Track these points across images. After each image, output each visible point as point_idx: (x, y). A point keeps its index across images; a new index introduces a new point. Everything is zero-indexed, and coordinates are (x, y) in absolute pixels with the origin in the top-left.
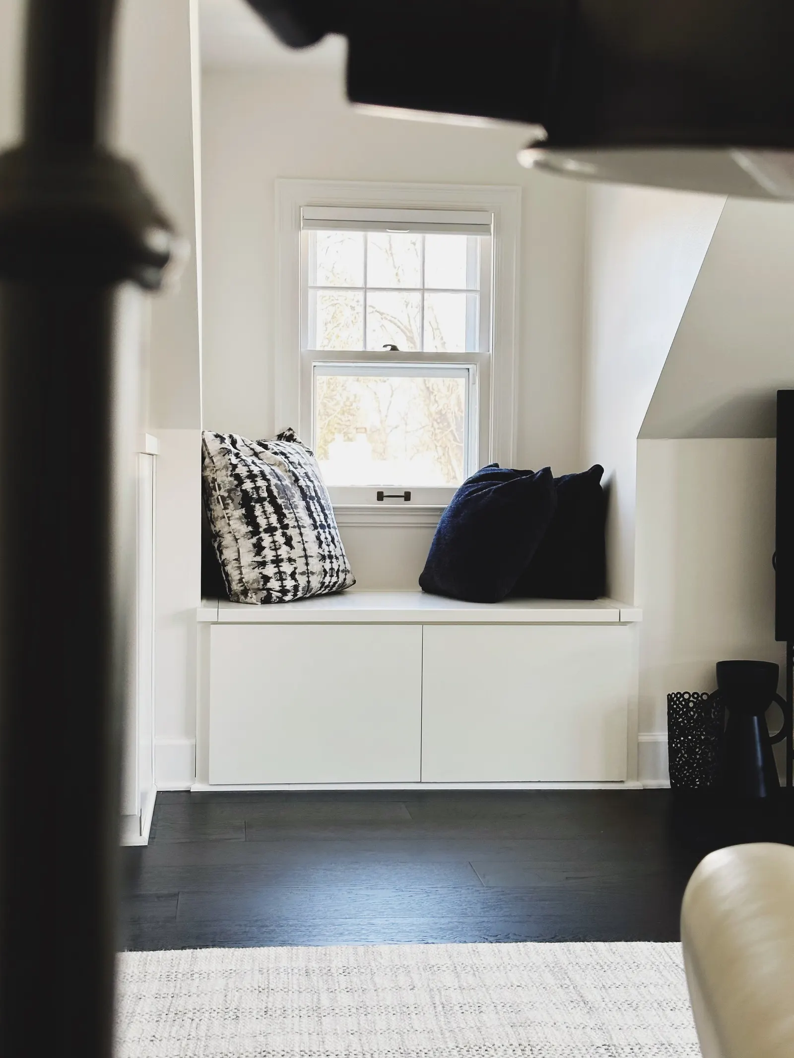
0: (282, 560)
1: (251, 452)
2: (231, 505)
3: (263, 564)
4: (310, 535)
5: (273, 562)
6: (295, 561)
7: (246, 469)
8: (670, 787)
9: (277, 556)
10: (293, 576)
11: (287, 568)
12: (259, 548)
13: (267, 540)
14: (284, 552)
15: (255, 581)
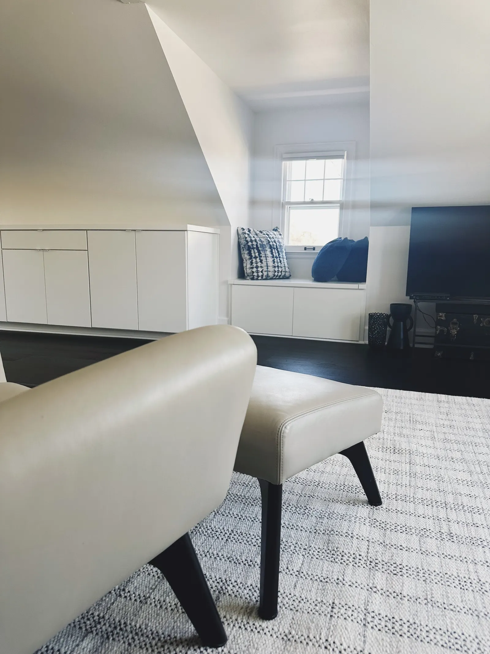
0: (259, 267)
1: (255, 234)
2: (245, 250)
3: (252, 268)
4: (270, 260)
5: (255, 267)
6: (263, 267)
7: (250, 238)
8: (368, 344)
9: (257, 265)
10: (262, 272)
11: (260, 269)
12: (252, 263)
13: (254, 260)
14: (259, 264)
15: (250, 273)
